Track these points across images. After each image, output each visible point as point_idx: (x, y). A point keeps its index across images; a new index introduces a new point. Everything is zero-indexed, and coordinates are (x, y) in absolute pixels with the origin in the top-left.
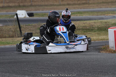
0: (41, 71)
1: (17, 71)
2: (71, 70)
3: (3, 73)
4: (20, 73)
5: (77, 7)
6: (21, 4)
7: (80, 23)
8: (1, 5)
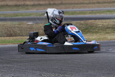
0: (71, 69)
1: (47, 69)
2: (101, 69)
3: (34, 71)
4: (50, 71)
5: (107, 6)
6: (52, 2)
7: (109, 21)
8: (32, 3)
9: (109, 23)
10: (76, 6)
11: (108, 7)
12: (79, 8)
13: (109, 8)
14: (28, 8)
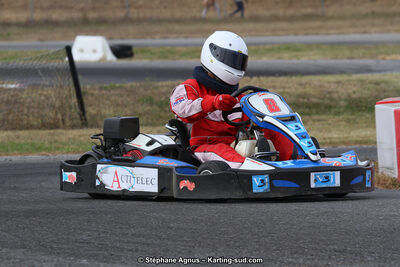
1: (53, 242)
3: (4, 250)
8: (23, 16)
9: (284, 88)
10: (177, 27)
11: (288, 35)
12: (186, 37)
13: (291, 38)
14: (9, 35)
